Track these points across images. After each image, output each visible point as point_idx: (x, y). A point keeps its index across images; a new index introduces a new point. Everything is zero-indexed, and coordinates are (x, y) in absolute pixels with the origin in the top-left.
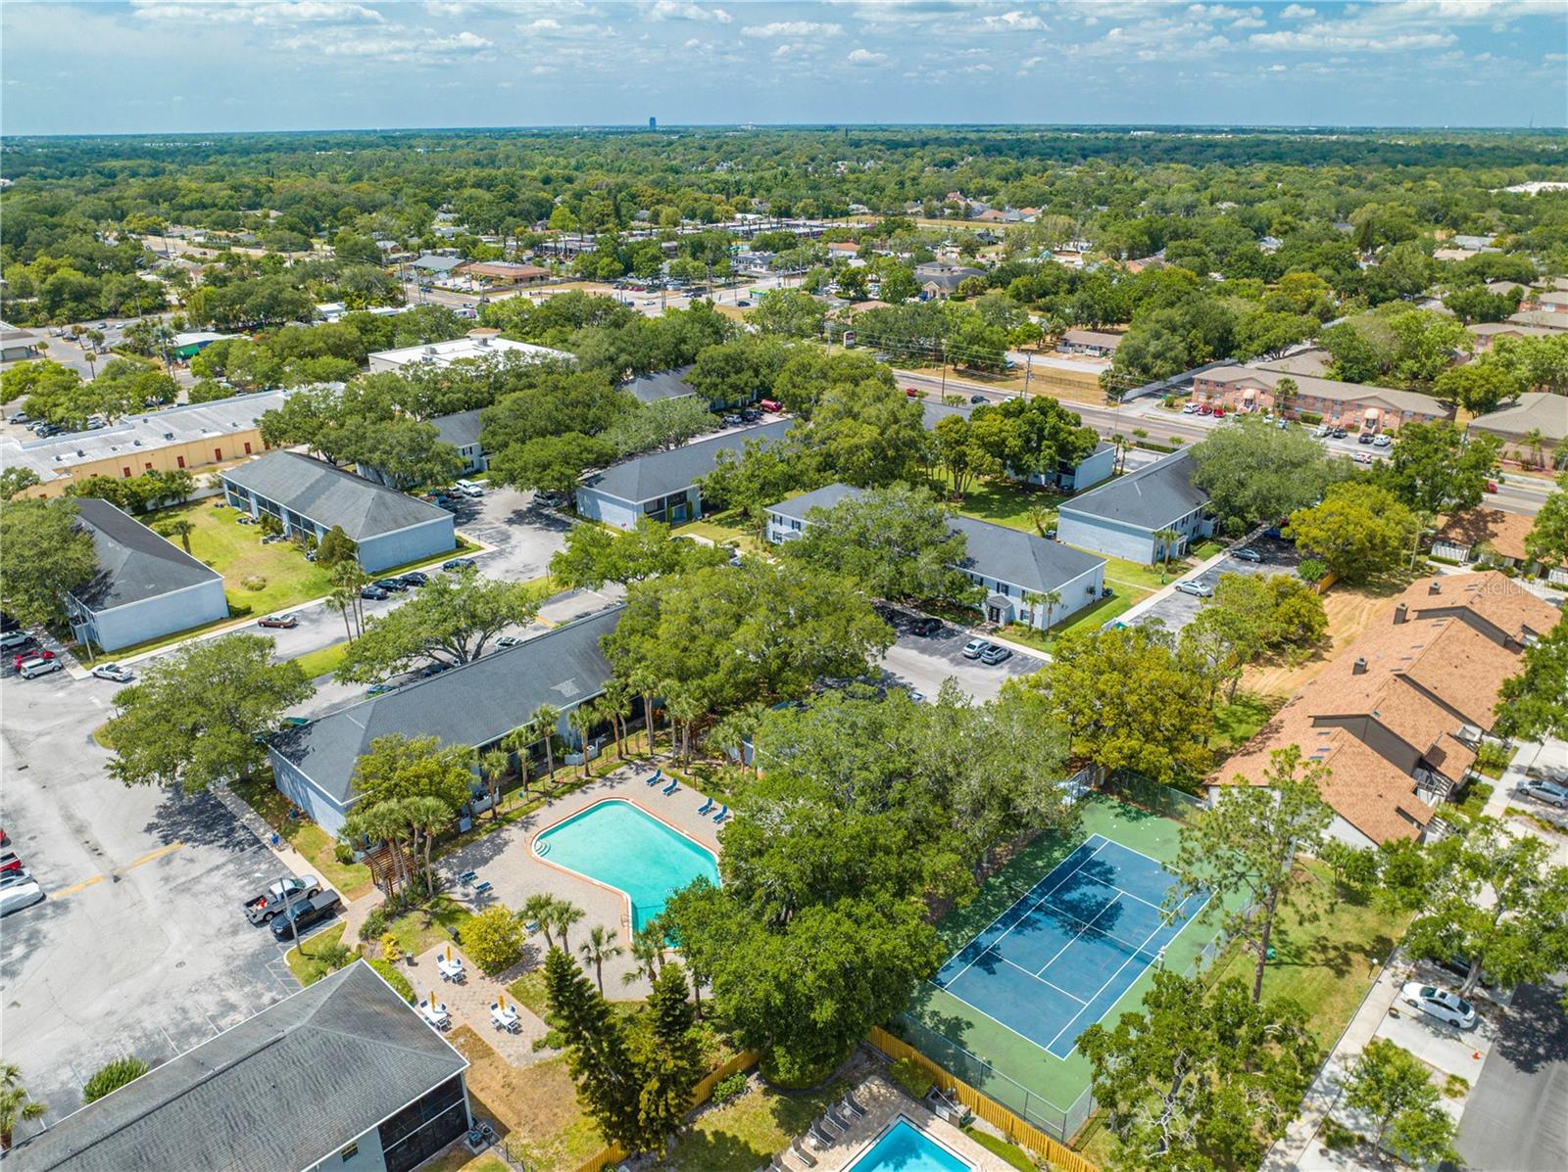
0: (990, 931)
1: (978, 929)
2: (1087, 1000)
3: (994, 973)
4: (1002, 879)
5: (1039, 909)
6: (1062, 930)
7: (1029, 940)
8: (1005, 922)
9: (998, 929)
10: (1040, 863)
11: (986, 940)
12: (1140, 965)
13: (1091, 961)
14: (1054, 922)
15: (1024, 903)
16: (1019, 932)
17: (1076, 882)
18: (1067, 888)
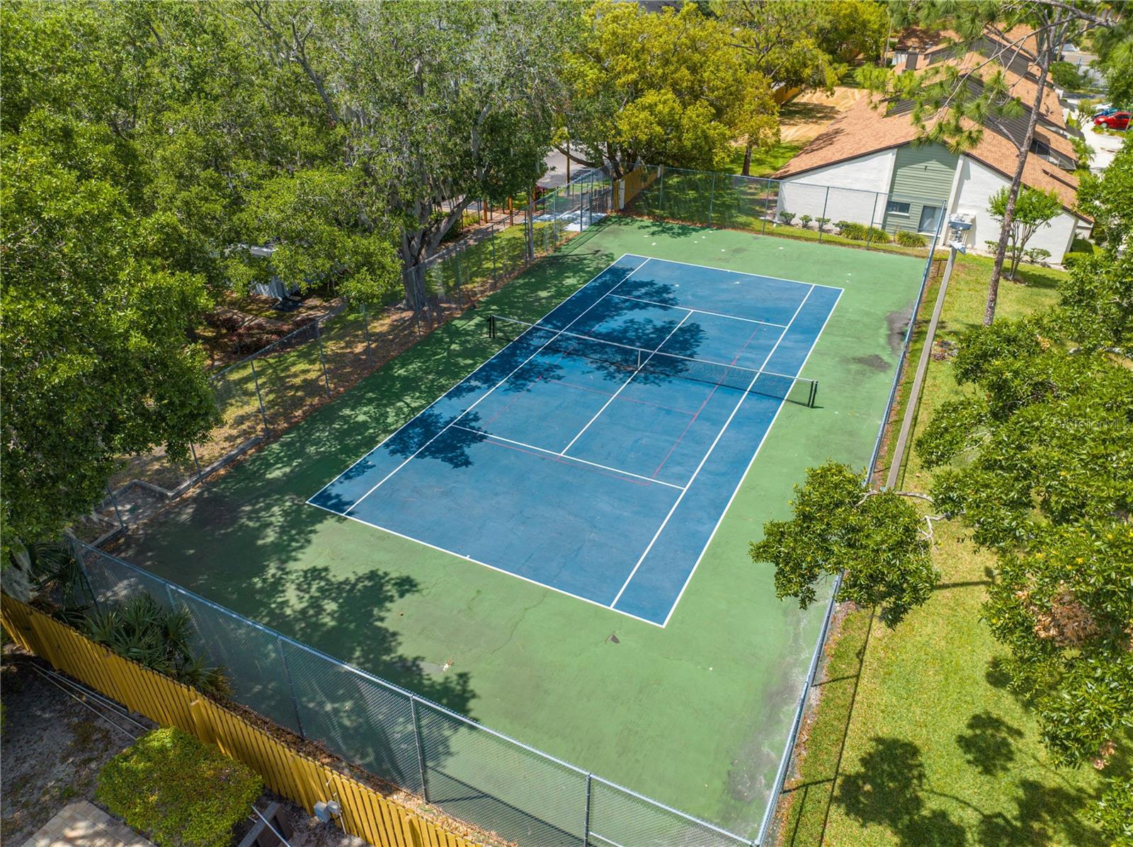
0: (458, 392)
1: (431, 393)
2: (682, 479)
3: (467, 463)
4: (477, 320)
5: (552, 349)
6: (602, 373)
7: (538, 396)
8: (487, 377)
9: (472, 389)
10: (543, 294)
11: (447, 409)
12: (766, 404)
13: (668, 412)
14: (586, 364)
15: (522, 345)
16: (518, 388)
17: (609, 309)
18: (598, 316)
